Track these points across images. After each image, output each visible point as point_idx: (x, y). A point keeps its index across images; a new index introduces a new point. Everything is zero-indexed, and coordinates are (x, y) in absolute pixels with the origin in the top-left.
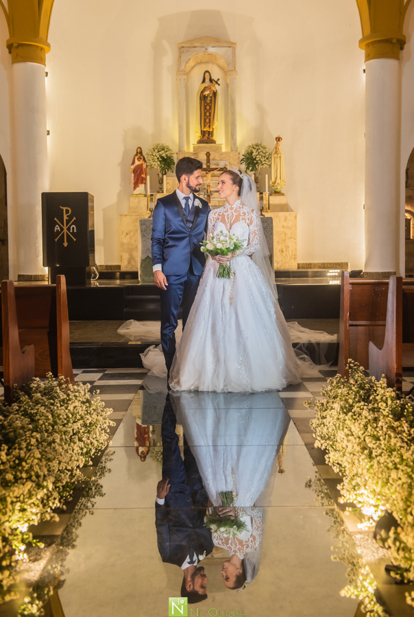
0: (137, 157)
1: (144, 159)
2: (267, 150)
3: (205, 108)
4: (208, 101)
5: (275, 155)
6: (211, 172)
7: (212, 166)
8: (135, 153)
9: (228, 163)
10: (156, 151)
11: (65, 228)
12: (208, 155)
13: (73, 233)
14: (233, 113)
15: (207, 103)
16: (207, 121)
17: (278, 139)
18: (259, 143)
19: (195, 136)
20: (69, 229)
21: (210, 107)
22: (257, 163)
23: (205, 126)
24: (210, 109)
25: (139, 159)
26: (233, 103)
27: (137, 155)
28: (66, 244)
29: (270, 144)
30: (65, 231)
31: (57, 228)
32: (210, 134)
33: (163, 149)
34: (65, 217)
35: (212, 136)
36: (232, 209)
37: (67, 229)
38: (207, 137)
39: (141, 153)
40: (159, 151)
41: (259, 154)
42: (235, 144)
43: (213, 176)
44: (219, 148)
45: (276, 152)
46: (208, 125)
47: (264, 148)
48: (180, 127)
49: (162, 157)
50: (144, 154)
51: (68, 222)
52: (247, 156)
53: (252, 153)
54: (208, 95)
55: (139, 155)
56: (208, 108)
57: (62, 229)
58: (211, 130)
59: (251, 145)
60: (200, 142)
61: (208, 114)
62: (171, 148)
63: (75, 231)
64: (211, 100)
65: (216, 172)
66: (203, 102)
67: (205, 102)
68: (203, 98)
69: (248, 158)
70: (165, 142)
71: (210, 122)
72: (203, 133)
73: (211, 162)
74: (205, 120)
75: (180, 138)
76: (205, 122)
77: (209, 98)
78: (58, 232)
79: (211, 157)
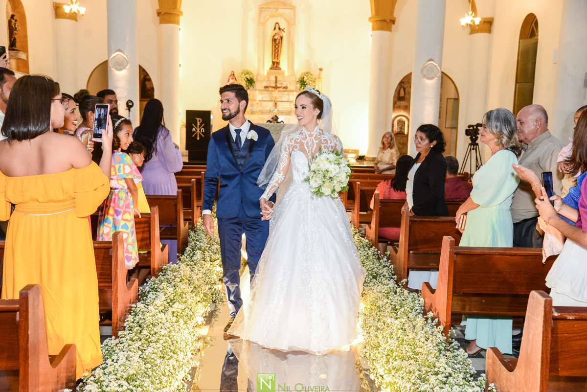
0: (231, 77)
1: (236, 79)
2: (313, 76)
3: (275, 47)
4: (277, 42)
5: (319, 80)
6: (278, 89)
7: (278, 85)
8: (230, 75)
9: (288, 84)
10: (244, 74)
11: (198, 130)
12: (276, 78)
13: (202, 133)
14: (293, 52)
15: (277, 43)
16: (276, 55)
17: (321, 70)
18: (309, 71)
19: (268, 64)
20: (200, 130)
21: (278, 46)
22: (307, 84)
23: (275, 58)
24: (278, 47)
25: (232, 78)
26: (293, 45)
27: (231, 76)
28: (198, 138)
29: (315, 73)
30: (198, 131)
31: (194, 130)
32: (278, 63)
33: (248, 74)
34: (198, 124)
35: (279, 64)
36: (311, 136)
37: (199, 130)
38: (275, 65)
39: (234, 75)
40: (245, 75)
41: (308, 79)
42: (293, 71)
43: (279, 91)
44: (283, 73)
45: (319, 78)
46: (276, 58)
47: (311, 75)
48: (259, 60)
49: (247, 79)
50: (236, 75)
51: (200, 126)
52: (301, 79)
53: (304, 78)
54: (277, 38)
55: (232, 76)
56: (277, 47)
57: (196, 130)
58: (278, 61)
59: (303, 72)
60: (271, 69)
61: (277, 51)
62: (253, 72)
63: (204, 131)
64: (279, 42)
65: (281, 89)
66: (274, 42)
67: (275, 43)
68: (274, 40)
69: (301, 81)
70: (249, 68)
71: (278, 56)
72: (274, 63)
73: (278, 82)
74: (275, 54)
75: (258, 66)
76: (275, 55)
77: (278, 41)
78: (194, 132)
79: (278, 79)
